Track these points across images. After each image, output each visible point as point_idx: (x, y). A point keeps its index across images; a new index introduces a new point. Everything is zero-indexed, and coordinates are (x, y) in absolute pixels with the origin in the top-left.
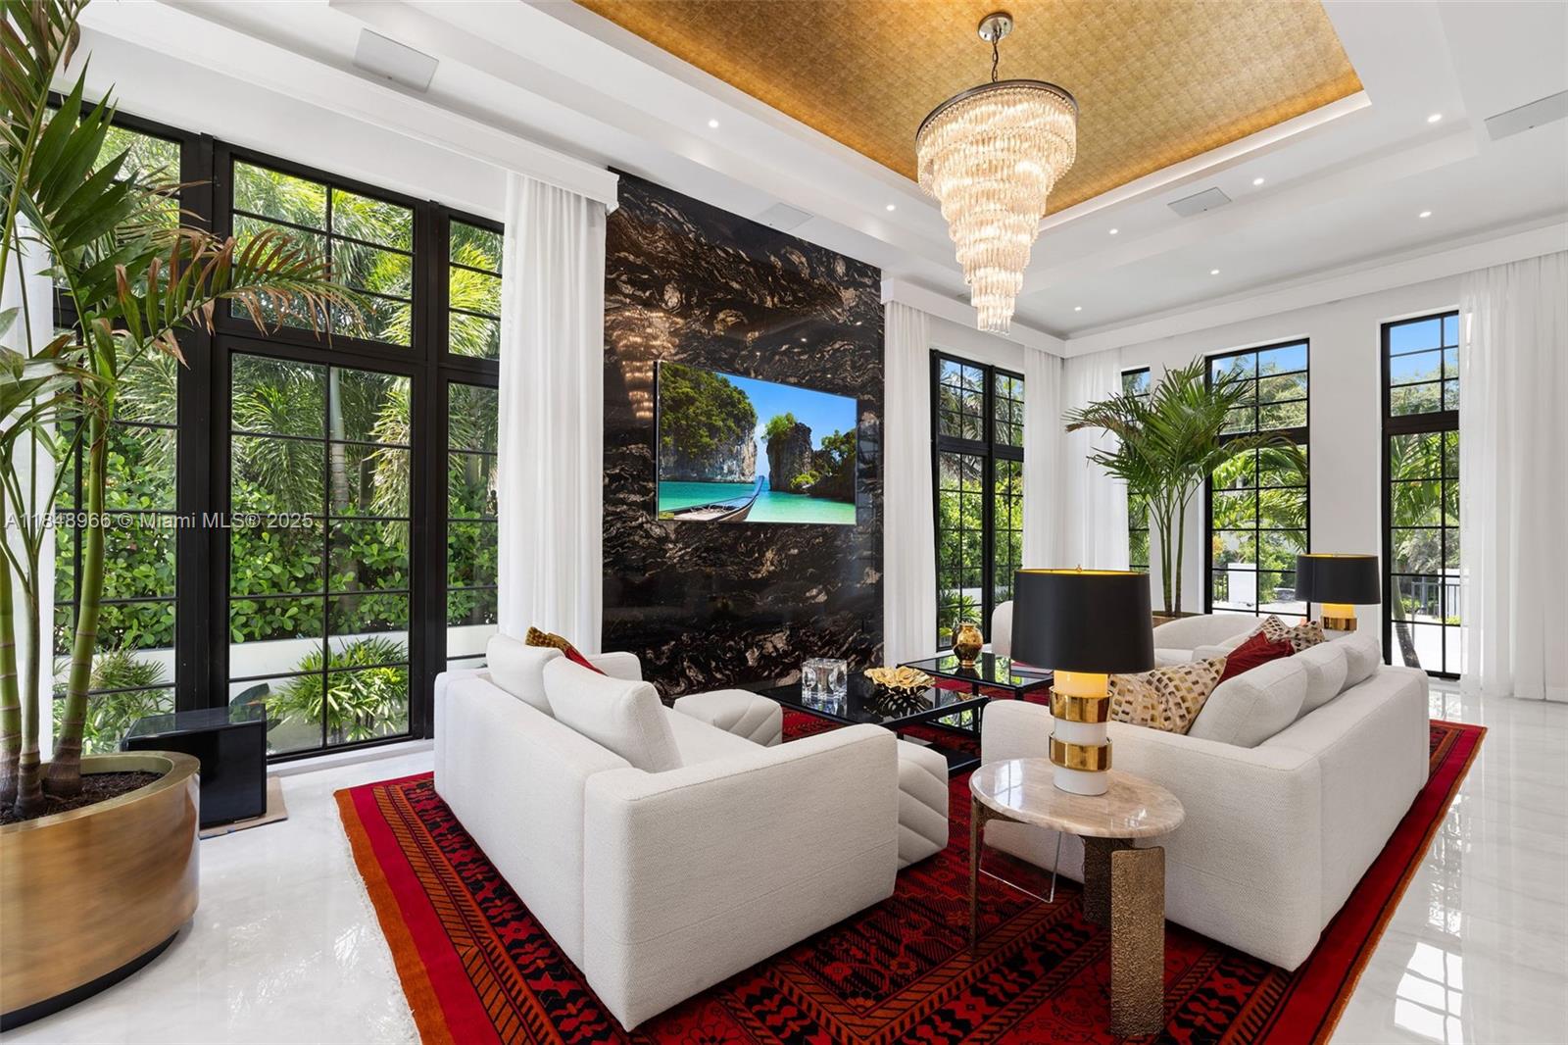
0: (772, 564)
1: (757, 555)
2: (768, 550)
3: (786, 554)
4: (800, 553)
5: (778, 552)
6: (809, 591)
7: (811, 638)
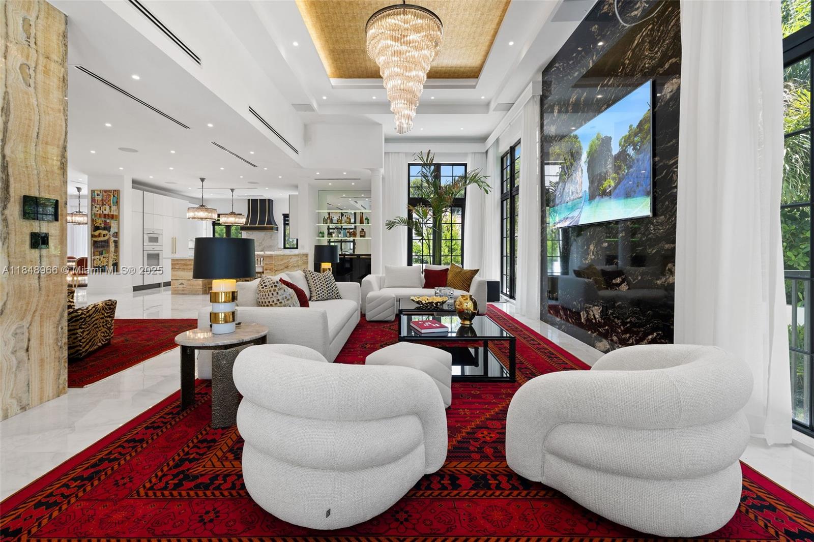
0: (593, 254)
1: (586, 247)
2: (591, 244)
3: (601, 247)
4: (609, 245)
5: (596, 246)
6: (615, 279)
7: (616, 320)
